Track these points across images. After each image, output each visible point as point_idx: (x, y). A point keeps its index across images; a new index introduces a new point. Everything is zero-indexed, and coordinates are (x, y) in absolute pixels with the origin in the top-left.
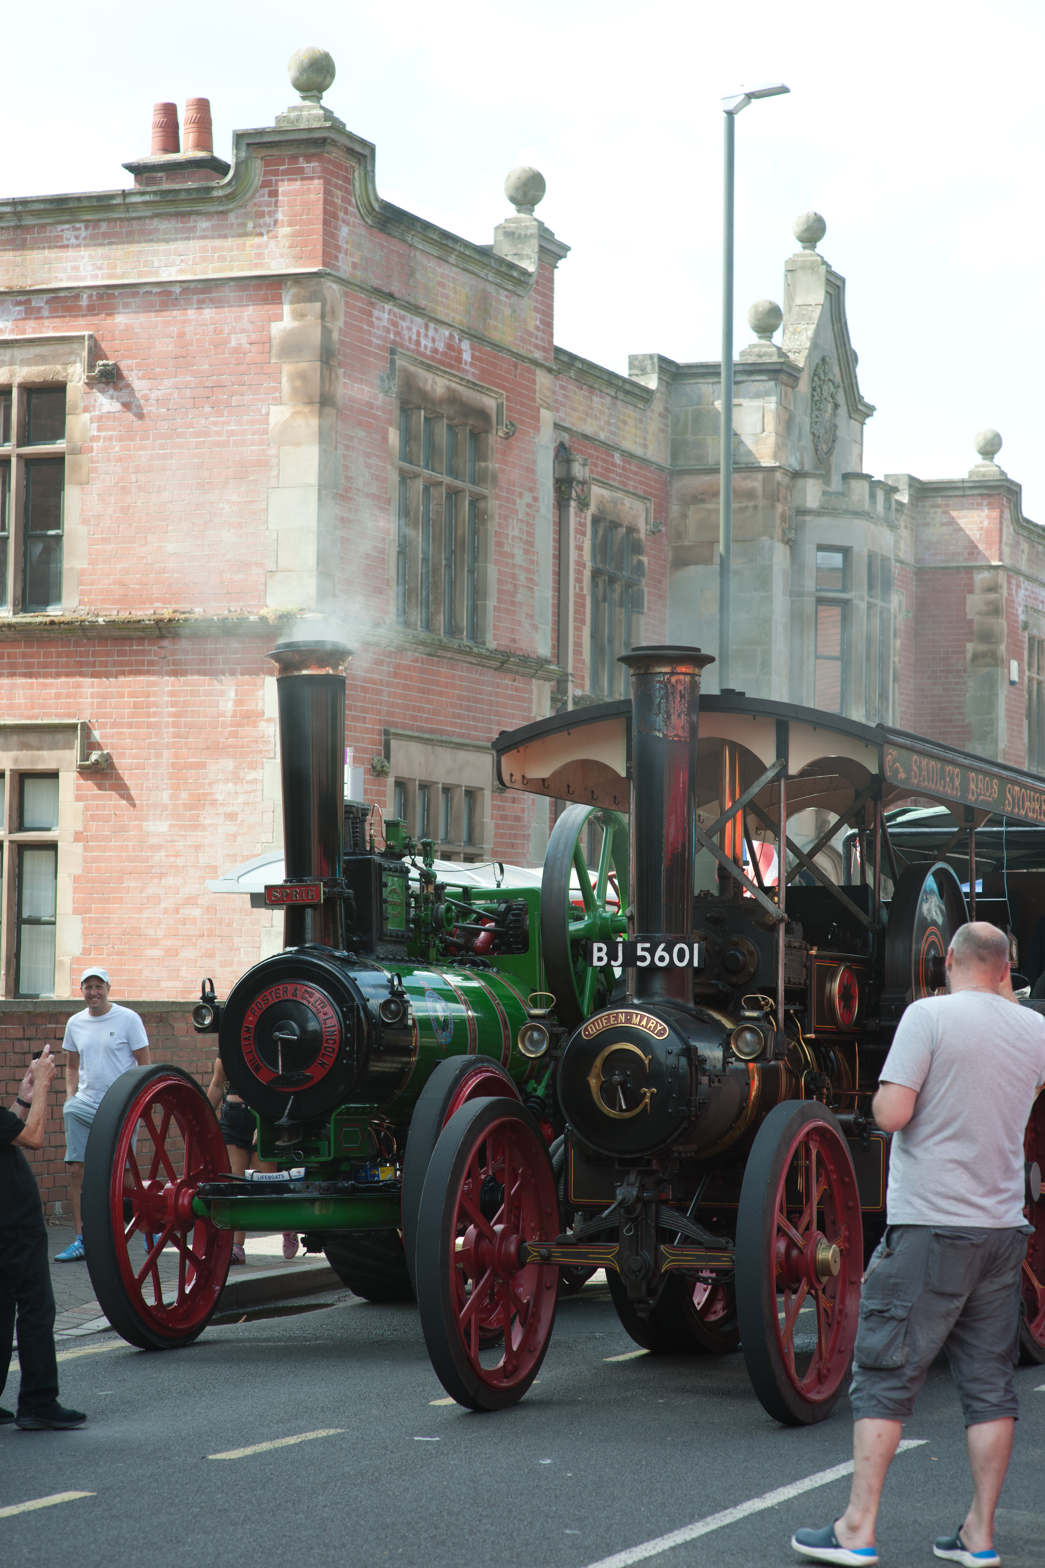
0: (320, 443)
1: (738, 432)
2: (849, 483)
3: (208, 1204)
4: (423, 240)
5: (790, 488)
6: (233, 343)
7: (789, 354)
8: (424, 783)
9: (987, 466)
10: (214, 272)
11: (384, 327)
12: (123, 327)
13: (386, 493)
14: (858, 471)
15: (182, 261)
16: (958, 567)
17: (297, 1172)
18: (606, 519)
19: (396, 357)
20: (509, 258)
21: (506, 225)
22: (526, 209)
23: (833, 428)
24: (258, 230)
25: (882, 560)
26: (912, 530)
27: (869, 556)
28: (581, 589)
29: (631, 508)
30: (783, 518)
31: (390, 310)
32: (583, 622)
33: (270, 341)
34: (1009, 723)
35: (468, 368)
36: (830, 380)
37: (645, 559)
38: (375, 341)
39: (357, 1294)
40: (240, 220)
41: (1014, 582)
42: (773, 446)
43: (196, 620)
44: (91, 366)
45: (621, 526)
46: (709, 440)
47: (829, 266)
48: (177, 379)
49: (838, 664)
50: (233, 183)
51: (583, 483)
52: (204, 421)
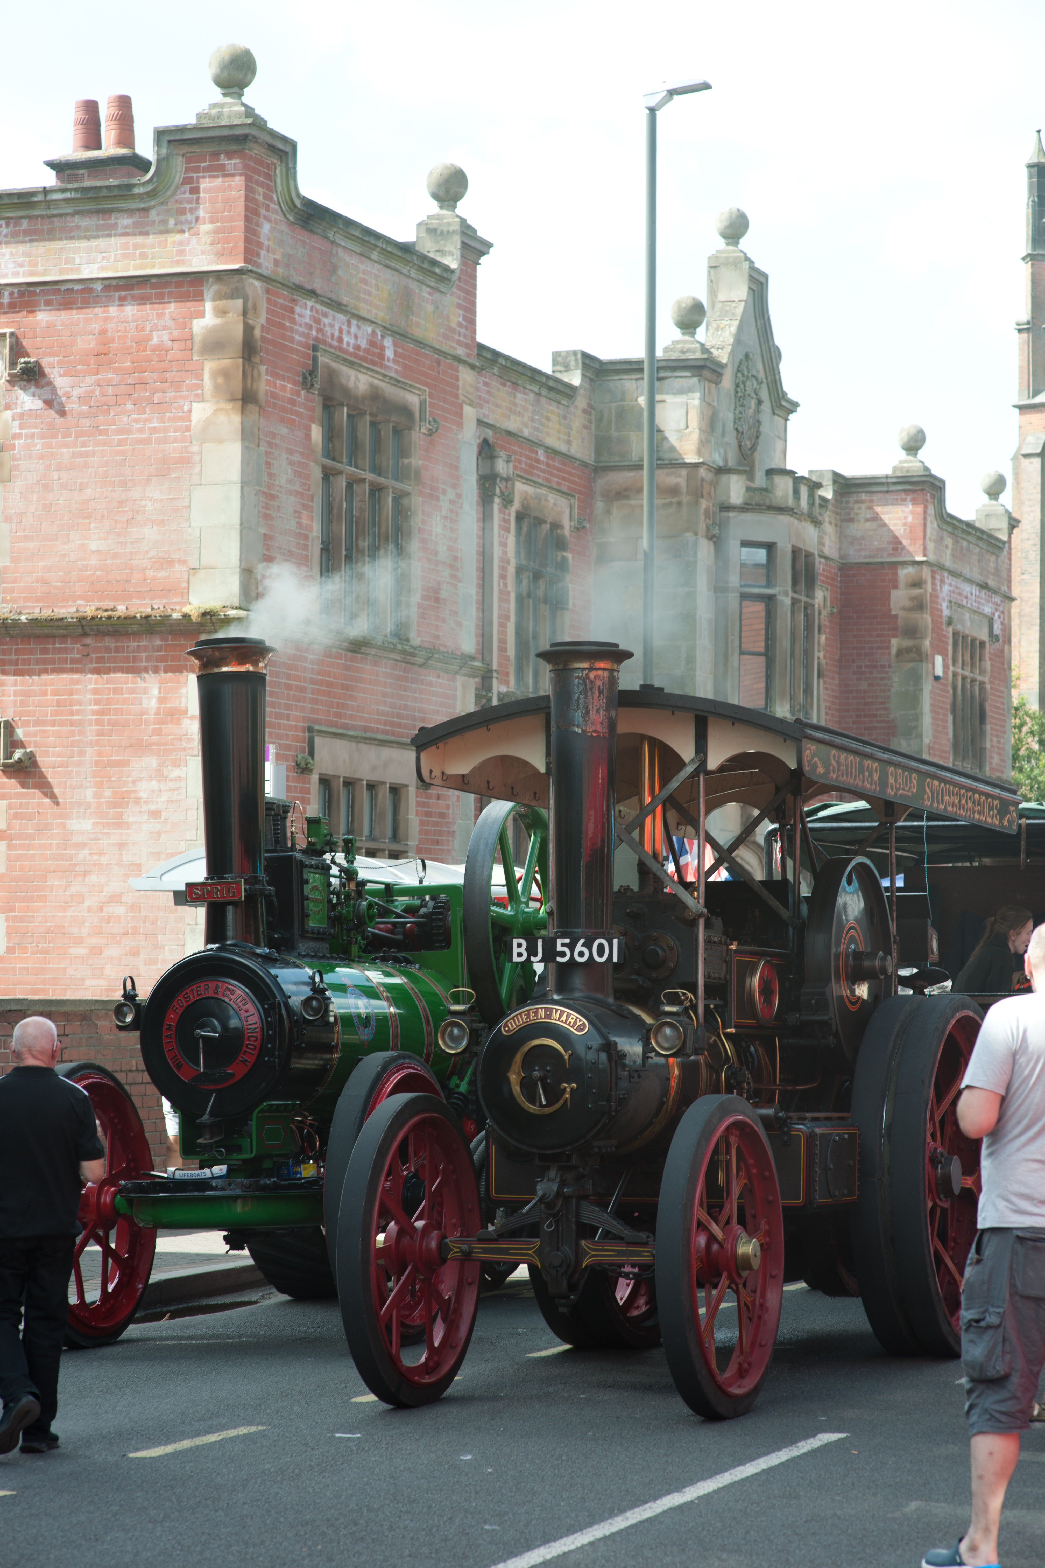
0: (243, 440)
1: (662, 428)
2: (772, 479)
3: (130, 1202)
4: (345, 237)
5: (714, 484)
6: (155, 341)
7: (713, 350)
8: (348, 780)
9: (911, 461)
10: (135, 269)
11: (306, 324)
12: (44, 324)
13: (309, 490)
14: (782, 467)
15: (103, 258)
16: (882, 563)
17: (219, 1170)
18: (530, 516)
19: (319, 354)
20: (432, 255)
21: (429, 221)
22: (449, 206)
23: (757, 424)
24: (179, 227)
25: (806, 556)
26: (836, 526)
27: (793, 552)
28: (506, 585)
29: (555, 504)
30: (707, 514)
31: (312, 307)
32: (508, 618)
33: (192, 338)
34: (933, 718)
35: (391, 364)
36: (753, 376)
37: (569, 556)
38: (297, 338)
39: (282, 1291)
40: (161, 217)
41: (938, 577)
42: (697, 442)
43: (119, 618)
44: (13, 364)
45: (545, 522)
46: (633, 436)
47: (752, 262)
48: (99, 376)
49: (762, 659)
50: (155, 180)
51: (507, 480)
52: (126, 419)
